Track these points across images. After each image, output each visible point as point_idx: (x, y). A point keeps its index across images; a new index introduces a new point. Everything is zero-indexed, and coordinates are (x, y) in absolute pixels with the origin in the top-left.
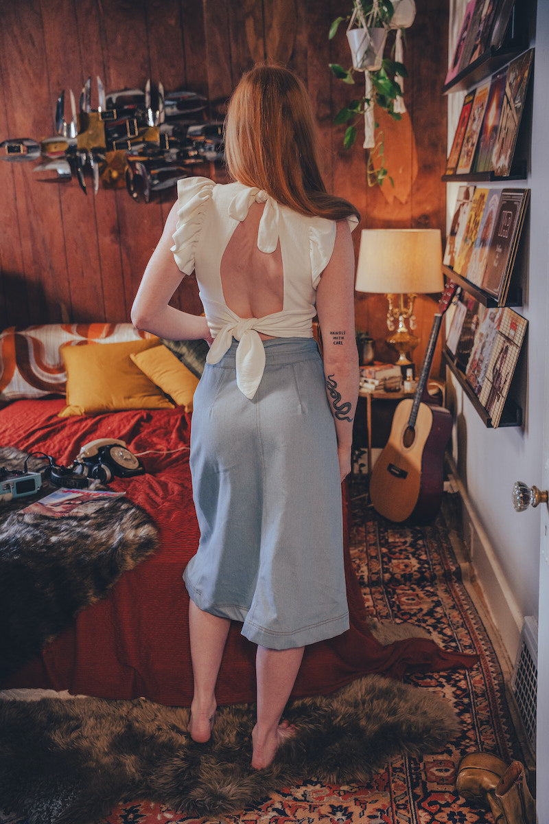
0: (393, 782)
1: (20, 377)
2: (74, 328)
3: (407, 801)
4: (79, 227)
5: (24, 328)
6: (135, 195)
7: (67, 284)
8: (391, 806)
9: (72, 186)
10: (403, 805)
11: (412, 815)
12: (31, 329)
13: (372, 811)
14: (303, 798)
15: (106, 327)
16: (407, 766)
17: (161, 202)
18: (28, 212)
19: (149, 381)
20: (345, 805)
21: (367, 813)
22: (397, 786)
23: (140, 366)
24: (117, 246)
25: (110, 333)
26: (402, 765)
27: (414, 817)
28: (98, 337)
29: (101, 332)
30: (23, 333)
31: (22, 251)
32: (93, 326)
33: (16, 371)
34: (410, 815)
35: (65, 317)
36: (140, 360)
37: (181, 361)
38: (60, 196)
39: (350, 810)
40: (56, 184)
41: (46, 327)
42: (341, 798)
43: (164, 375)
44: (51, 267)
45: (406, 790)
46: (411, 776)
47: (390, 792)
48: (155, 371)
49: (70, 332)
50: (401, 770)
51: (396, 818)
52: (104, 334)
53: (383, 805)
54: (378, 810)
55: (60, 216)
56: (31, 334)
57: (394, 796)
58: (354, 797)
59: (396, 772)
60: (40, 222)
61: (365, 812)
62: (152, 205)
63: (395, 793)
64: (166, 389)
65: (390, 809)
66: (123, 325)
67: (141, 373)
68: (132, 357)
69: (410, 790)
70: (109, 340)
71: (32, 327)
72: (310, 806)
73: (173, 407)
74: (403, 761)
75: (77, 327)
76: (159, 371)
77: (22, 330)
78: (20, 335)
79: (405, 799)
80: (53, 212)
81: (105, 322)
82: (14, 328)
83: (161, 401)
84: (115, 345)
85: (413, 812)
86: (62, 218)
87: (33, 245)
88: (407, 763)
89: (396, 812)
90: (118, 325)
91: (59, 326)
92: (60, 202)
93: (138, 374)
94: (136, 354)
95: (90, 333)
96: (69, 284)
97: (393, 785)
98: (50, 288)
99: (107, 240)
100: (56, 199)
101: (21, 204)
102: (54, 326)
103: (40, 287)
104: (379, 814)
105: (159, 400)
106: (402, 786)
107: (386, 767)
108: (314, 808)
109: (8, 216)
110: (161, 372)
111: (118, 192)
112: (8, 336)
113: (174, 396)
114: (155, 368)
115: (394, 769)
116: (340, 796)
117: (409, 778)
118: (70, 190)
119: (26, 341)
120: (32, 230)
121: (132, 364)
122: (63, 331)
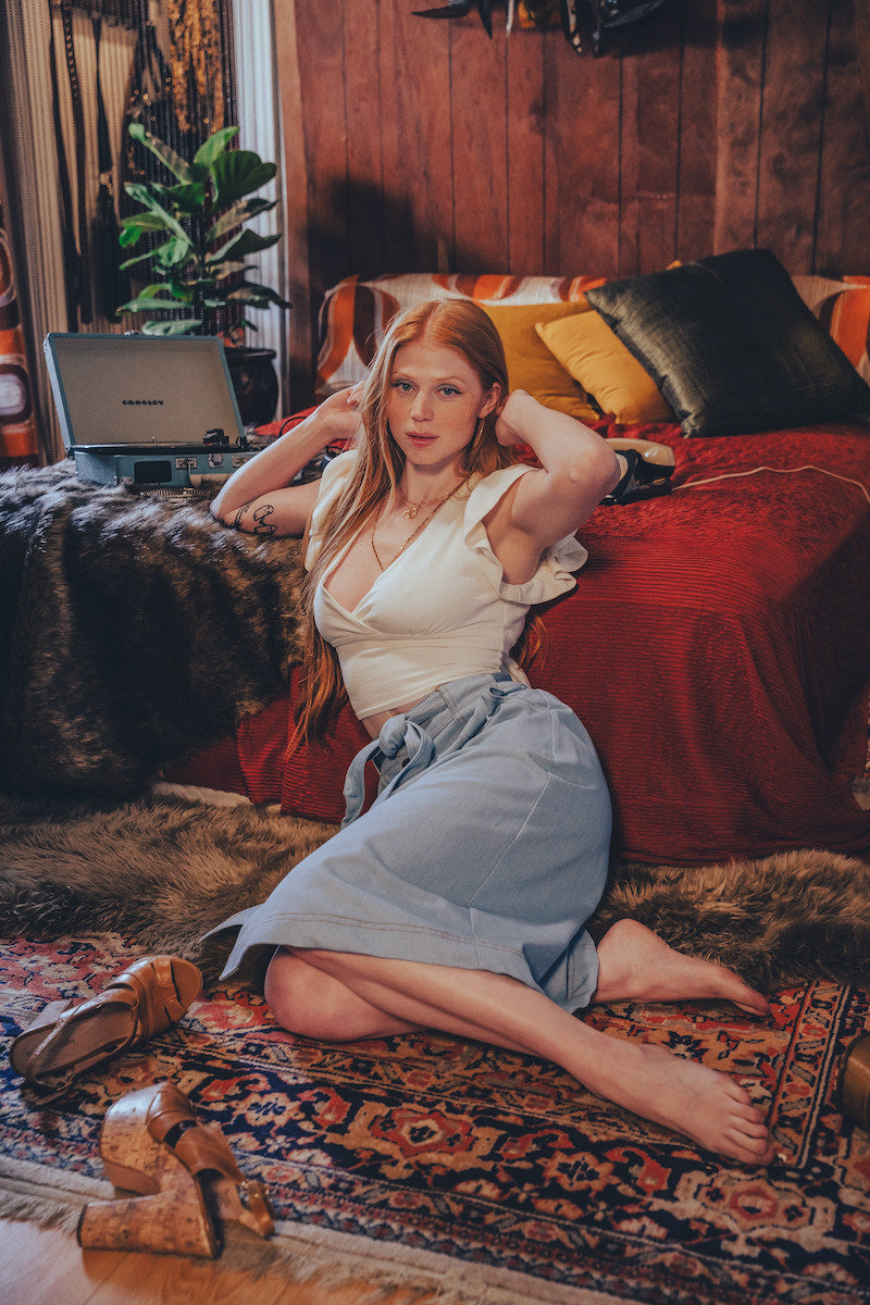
0: (804, 1021)
1: (357, 357)
2: (453, 280)
3: (820, 1053)
4: (477, 103)
5: (374, 277)
6: (577, 41)
7: (450, 205)
8: (787, 1054)
9: (471, 25)
10: (810, 1056)
11: (821, 1074)
12: (386, 279)
13: (744, 1053)
14: (625, 1014)
15: (506, 281)
16: (843, 1002)
17: (621, 56)
18: (398, 73)
19: (562, 370)
20: (697, 1036)
21: (733, 1055)
22: (809, 1028)
23: (548, 344)
24: (538, 138)
25: (509, 292)
26: (834, 999)
27: (824, 1078)
28: (489, 296)
29: (495, 288)
30: (369, 285)
31: (381, 144)
32: (484, 278)
33: (352, 348)
34: (816, 1074)
35: (443, 262)
36: (550, 333)
37: (616, 333)
38: (451, 43)
39: (704, 1045)
40: (445, 22)
41: (408, 276)
42: (694, 1026)
43: (588, 358)
44: (425, 173)
45: (827, 1036)
46: (843, 1019)
47: (793, 1035)
48: (573, 352)
49: (445, 285)
50: (828, 1006)
51: (789, 1072)
52: (500, 292)
53: (772, 1050)
54: (757, 1054)
55: (448, 81)
56: (383, 286)
57: (798, 1040)
58: (720, 1028)
59: (817, 1007)
60: (414, 93)
61: (732, 1053)
62: (604, 61)
63: (801, 1037)
64: (588, 386)
65: (782, 1058)
66: (535, 279)
67: (551, 357)
68: (539, 328)
69: (834, 1038)
70: (506, 302)
71: (387, 275)
72: (633, 1027)
73: (597, 417)
74: (838, 994)
75: (458, 280)
76: (580, 352)
77: (367, 280)
78: (367, 289)
79: (817, 1049)
80: (437, 73)
81: (508, 273)
82: (356, 277)
83: (577, 406)
84: (515, 308)
85: (826, 1069)
86: (450, 86)
87: (400, 136)
88: (845, 998)
89: (792, 1063)
90: (527, 279)
91: (429, 277)
92: (450, 56)
93: (544, 358)
94: (546, 323)
95: (478, 289)
96: (454, 204)
97: (801, 1026)
98: (421, 211)
99: (522, 126)
100: (444, 51)
101: (386, 59)
102: (421, 277)
103: (406, 208)
104: (756, 1061)
105: (574, 404)
106: (820, 1029)
107: (800, 996)
108: (639, 1031)
109: (365, 81)
110: (583, 355)
111: (550, 37)
112: (345, 288)
113: (599, 397)
114: (573, 349)
115: (815, 1003)
116: (694, 1022)
117: (838, 1022)
118: (467, 34)
119: (372, 298)
120: (401, 105)
121: (538, 340)
122: (433, 284)
